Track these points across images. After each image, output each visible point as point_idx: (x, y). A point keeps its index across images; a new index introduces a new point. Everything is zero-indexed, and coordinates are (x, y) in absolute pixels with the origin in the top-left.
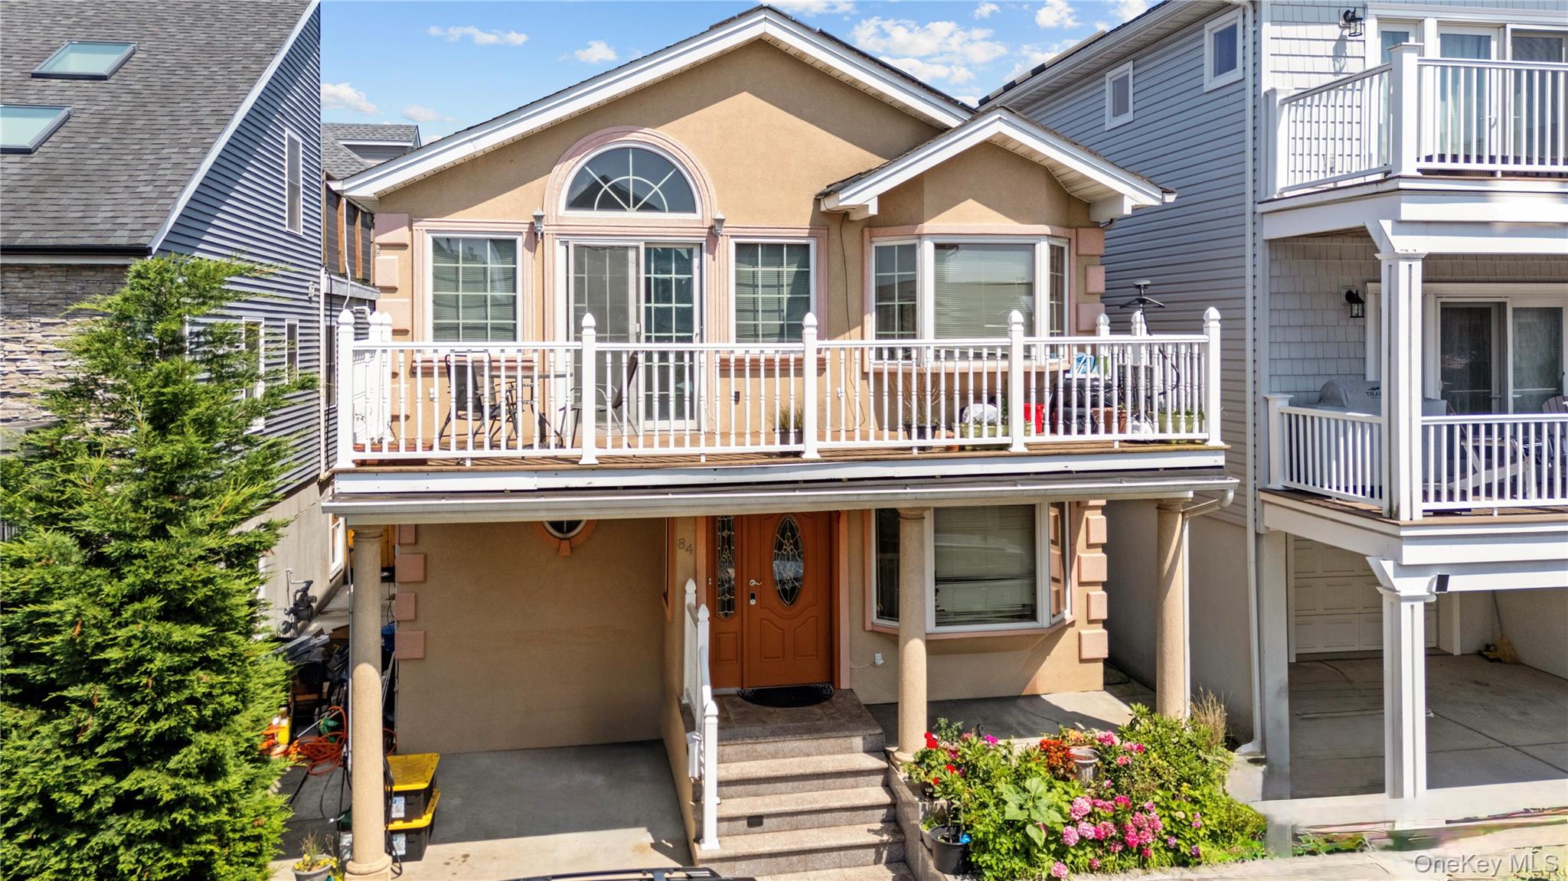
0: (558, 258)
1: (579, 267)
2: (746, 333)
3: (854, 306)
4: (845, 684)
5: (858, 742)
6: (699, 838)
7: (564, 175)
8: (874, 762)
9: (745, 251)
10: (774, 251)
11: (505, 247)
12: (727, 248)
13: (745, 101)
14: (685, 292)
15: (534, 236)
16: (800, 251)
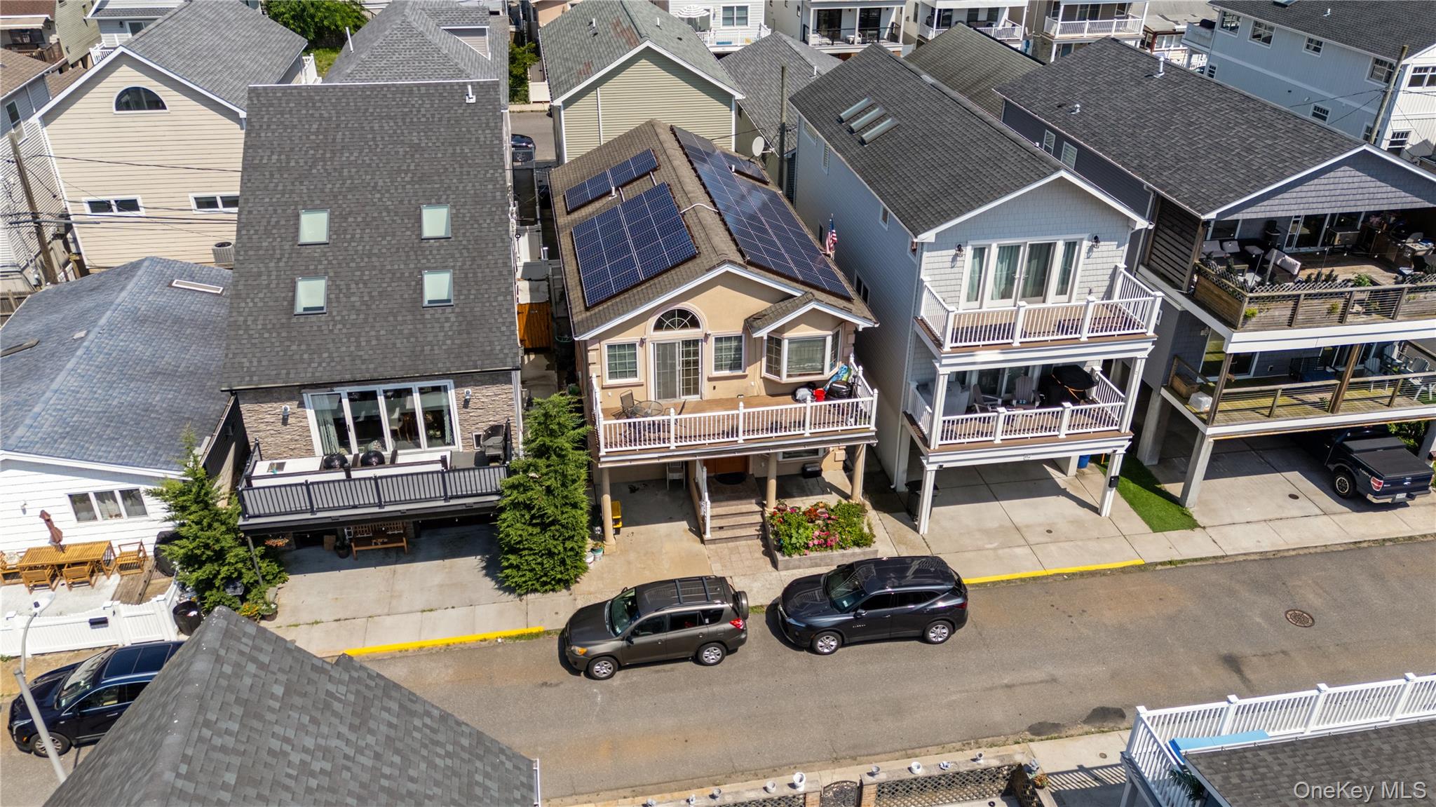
0: (650, 348)
1: (658, 350)
2: (718, 367)
3: (758, 355)
4: (751, 473)
5: (754, 501)
6: (705, 533)
7: (653, 321)
8: (758, 508)
9: (718, 340)
10: (729, 339)
11: (633, 346)
12: (712, 340)
13: (719, 287)
14: (696, 353)
15: (642, 342)
16: (739, 338)
